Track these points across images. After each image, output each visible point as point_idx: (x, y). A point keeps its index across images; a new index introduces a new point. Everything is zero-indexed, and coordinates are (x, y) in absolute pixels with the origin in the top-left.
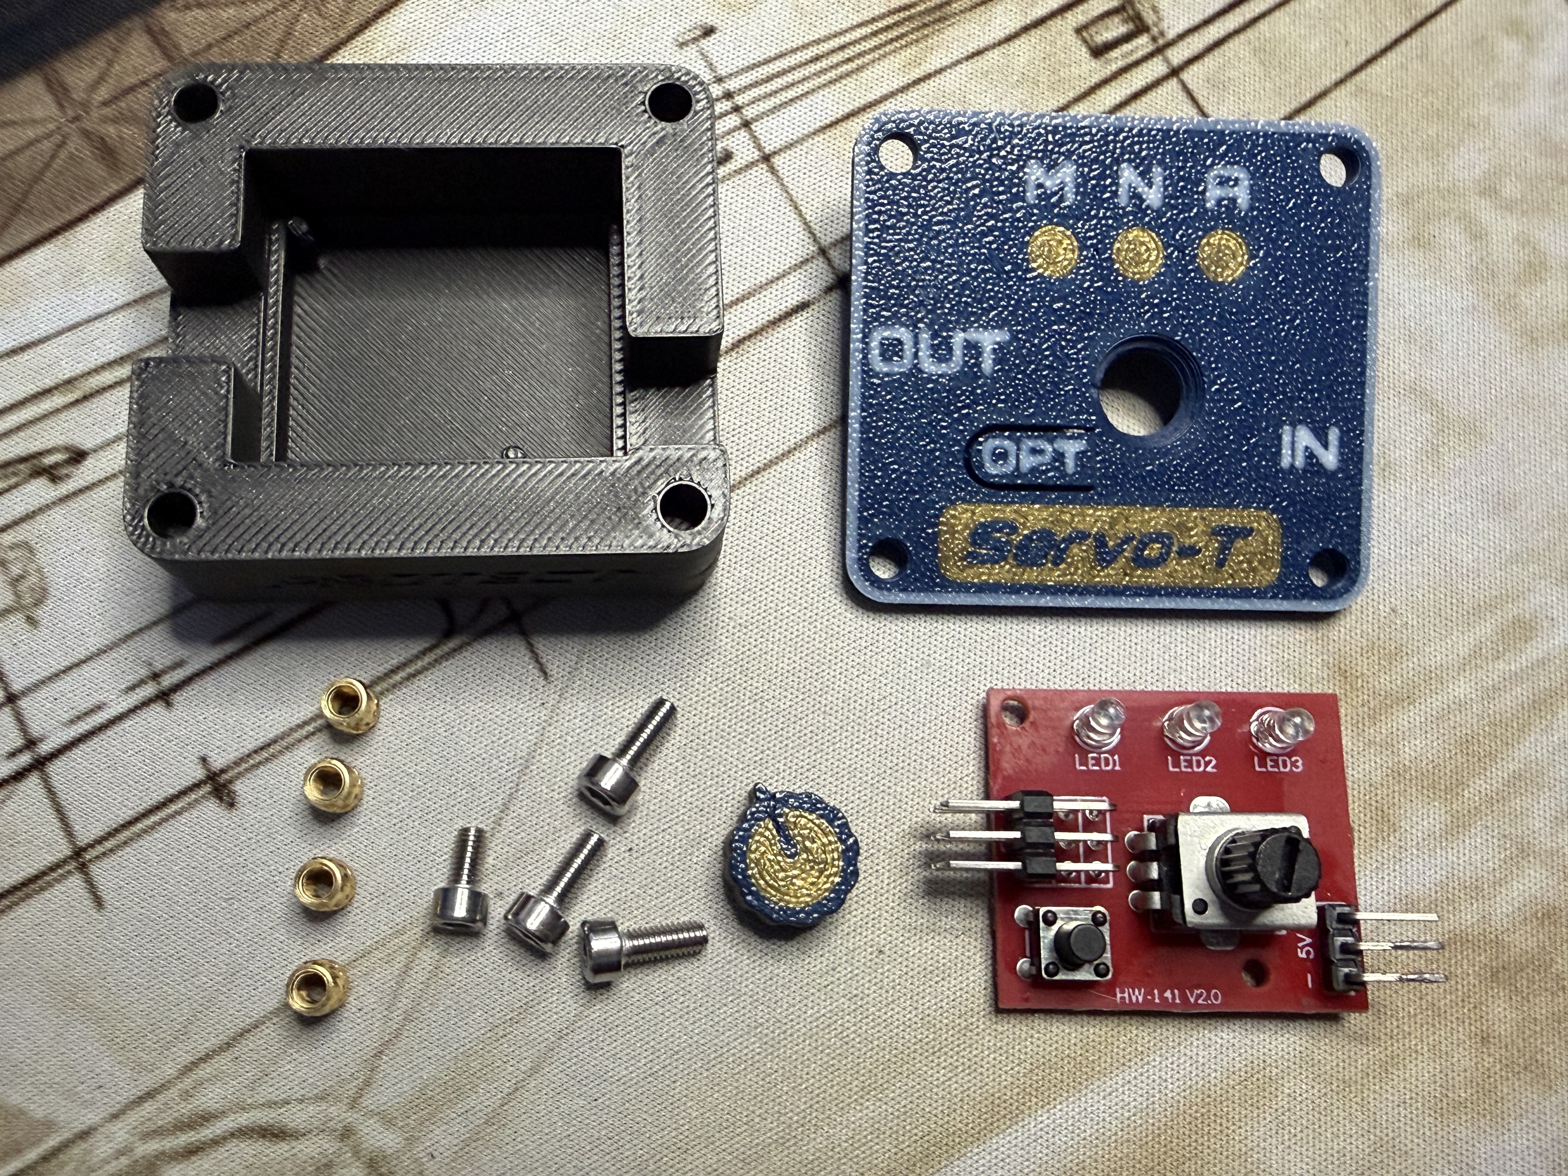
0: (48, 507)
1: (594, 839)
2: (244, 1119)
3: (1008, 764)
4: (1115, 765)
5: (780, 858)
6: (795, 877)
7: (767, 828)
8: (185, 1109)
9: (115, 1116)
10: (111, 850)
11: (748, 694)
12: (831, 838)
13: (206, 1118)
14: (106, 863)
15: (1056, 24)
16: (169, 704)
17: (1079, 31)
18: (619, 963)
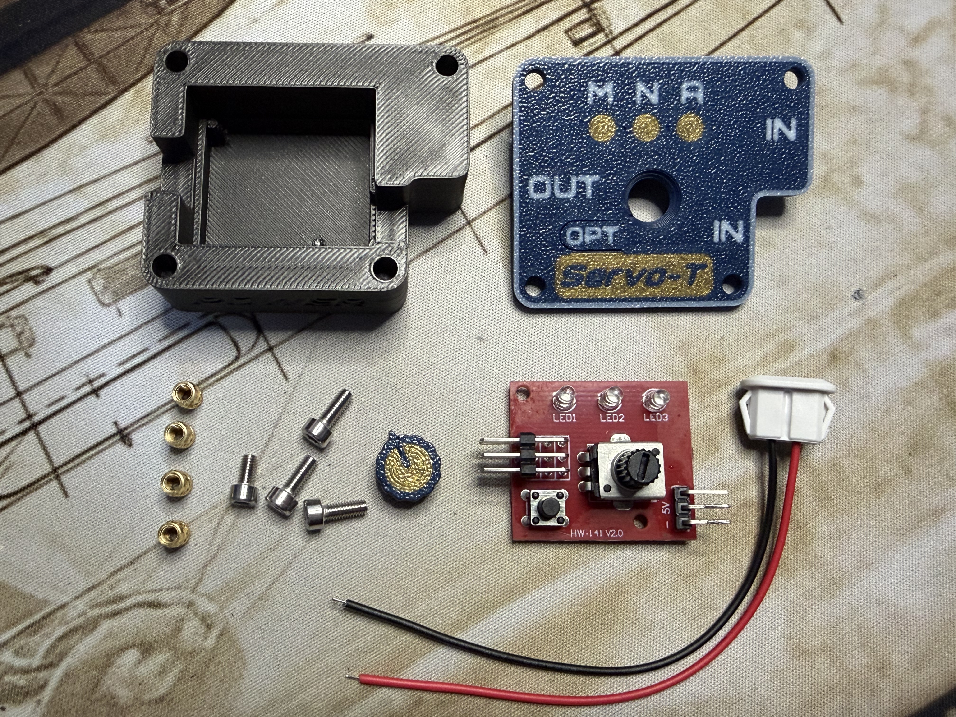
0: (33, 297)
1: (310, 460)
2: (141, 598)
3: (519, 419)
4: (573, 419)
5: (401, 468)
6: (409, 477)
7: (395, 453)
8: (111, 594)
9: (77, 598)
10: (71, 468)
11: (389, 386)
12: (427, 458)
13: (121, 598)
14: (69, 475)
15: (555, 28)
16: (98, 396)
17: (566, 32)
18: (322, 520)
